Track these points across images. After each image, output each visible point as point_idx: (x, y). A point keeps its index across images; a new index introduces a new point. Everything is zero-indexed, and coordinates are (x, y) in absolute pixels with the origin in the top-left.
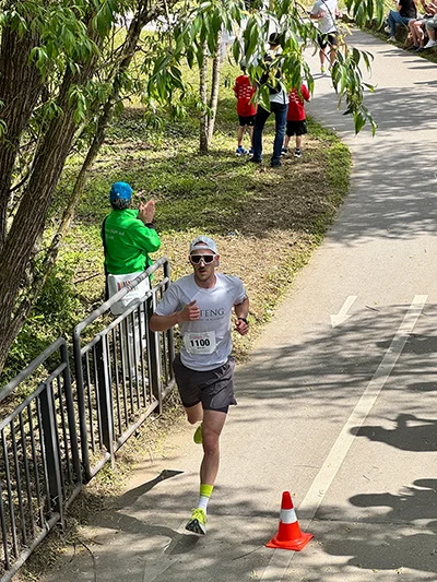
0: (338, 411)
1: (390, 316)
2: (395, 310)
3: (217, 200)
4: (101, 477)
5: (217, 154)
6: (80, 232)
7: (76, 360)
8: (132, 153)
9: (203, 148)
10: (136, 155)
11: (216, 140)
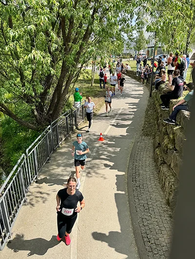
2: (118, 109)
10: (82, 86)
11: (93, 85)
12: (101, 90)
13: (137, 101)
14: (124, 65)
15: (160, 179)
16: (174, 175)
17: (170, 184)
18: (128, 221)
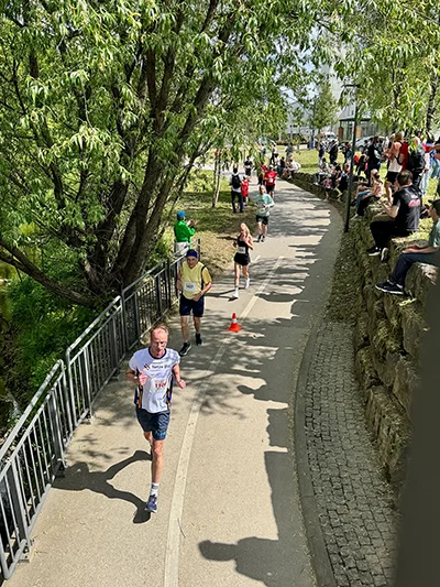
1: (271, 261)
2: (273, 259)
5: (218, 208)
9: (213, 207)
10: (191, 207)
11: (218, 204)
15: (368, 419)
16: (401, 411)
17: (392, 431)
18: (296, 517)
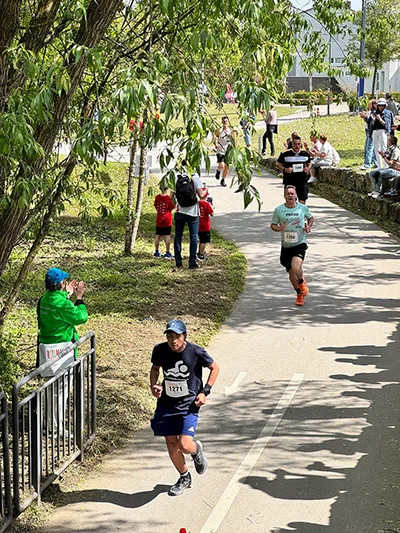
0: (229, 463)
1: (273, 388)
2: (277, 384)
3: (137, 292)
4: (28, 513)
5: (138, 256)
6: (23, 313)
7: (13, 415)
8: (70, 252)
9: (127, 251)
10: (72, 254)
11: (138, 245)
12: (180, 275)
13: (378, 334)
14: (305, 138)
